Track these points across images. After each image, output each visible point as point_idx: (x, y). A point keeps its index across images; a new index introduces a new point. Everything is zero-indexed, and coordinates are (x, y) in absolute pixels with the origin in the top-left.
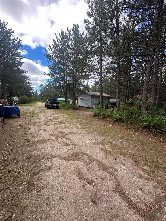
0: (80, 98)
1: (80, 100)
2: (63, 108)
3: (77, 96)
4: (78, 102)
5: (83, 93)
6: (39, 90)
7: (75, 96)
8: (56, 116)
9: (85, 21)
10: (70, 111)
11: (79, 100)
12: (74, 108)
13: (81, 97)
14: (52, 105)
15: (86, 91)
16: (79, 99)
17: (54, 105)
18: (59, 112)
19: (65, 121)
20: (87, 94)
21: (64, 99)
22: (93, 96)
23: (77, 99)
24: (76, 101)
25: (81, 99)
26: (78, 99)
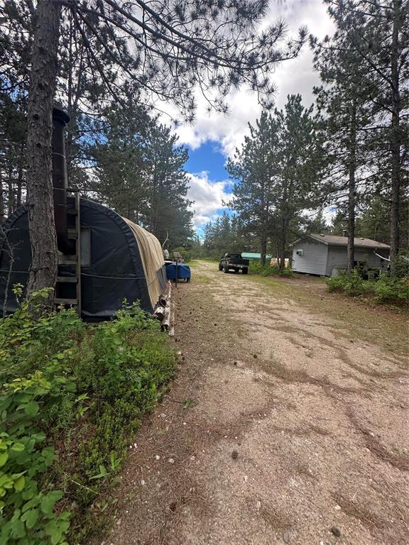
0: (298, 253)
1: (297, 256)
2: (257, 273)
3: (288, 248)
4: (291, 260)
5: (305, 239)
6: (204, 235)
7: (286, 247)
8: (248, 286)
9: (316, 91)
10: (272, 279)
11: (295, 256)
12: (282, 273)
13: (299, 250)
14: (235, 265)
15: (315, 236)
16: (295, 254)
17: (239, 266)
18: (250, 280)
19: (265, 294)
20: (316, 242)
21: (258, 256)
22: (333, 248)
23: (289, 255)
24: (287, 260)
25: (300, 255)
26: (292, 254)
